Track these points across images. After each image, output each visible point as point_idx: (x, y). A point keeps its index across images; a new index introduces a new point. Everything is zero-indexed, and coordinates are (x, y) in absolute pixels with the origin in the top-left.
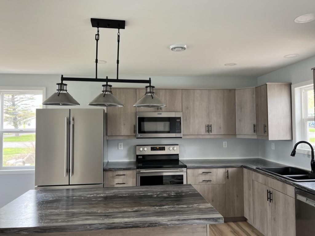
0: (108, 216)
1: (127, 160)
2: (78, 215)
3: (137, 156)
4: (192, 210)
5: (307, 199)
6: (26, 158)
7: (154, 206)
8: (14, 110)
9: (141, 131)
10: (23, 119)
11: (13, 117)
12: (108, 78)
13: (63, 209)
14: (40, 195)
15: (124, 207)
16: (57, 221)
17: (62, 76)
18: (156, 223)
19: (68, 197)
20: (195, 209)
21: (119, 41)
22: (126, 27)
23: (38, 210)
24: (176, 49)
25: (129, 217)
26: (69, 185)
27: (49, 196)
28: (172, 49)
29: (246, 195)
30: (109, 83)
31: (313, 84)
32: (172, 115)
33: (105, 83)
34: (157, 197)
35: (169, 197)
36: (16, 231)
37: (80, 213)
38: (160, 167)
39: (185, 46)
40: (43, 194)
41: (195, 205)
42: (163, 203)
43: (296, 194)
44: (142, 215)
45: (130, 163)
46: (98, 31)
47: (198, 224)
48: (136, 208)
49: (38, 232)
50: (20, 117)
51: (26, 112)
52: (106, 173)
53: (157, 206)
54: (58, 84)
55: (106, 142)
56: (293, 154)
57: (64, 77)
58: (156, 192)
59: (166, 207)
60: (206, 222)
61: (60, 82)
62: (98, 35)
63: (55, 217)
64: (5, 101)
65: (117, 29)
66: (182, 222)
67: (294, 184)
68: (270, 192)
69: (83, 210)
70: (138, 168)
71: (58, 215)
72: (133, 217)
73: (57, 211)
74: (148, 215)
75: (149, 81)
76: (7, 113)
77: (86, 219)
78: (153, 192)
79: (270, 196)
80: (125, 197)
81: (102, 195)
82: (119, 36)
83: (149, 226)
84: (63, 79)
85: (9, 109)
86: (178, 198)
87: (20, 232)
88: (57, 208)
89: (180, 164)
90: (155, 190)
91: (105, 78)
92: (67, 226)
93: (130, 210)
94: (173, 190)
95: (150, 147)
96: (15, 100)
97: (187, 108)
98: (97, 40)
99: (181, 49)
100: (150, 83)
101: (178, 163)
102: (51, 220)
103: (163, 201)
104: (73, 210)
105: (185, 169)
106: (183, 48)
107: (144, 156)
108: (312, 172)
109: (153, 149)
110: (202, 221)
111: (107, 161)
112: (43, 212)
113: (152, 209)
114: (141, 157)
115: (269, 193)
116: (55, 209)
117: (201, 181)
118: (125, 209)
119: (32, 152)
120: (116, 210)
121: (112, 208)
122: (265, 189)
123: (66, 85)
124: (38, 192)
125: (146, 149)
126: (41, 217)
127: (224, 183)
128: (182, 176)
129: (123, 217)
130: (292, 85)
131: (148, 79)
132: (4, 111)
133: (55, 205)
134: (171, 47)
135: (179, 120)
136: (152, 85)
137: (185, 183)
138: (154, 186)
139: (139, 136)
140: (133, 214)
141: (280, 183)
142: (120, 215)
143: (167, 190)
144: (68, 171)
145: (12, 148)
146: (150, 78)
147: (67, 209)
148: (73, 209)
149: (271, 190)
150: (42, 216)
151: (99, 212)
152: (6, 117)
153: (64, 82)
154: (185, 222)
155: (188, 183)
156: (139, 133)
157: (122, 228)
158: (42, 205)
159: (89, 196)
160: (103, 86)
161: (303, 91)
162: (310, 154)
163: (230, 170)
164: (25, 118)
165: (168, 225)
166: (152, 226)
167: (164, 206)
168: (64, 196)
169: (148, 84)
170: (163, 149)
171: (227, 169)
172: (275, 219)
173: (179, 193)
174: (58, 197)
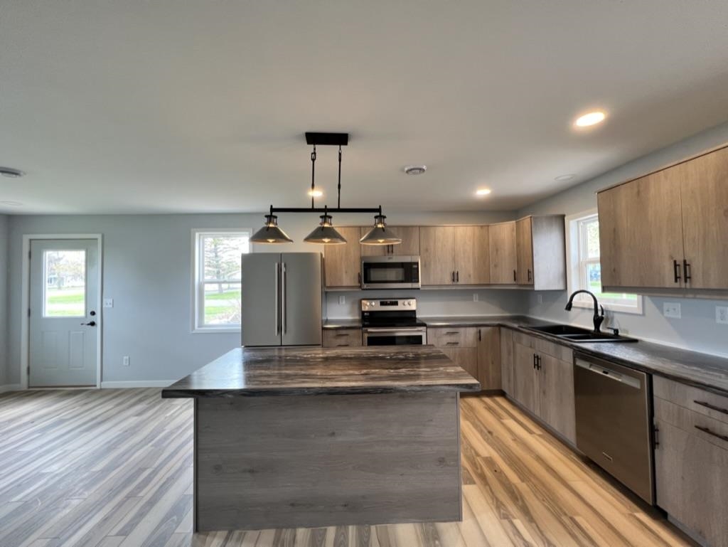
0: (330, 379)
1: (350, 318)
2: (293, 377)
3: (363, 312)
4: (437, 374)
5: (591, 366)
6: (231, 318)
7: (387, 369)
8: (217, 262)
9: (367, 280)
10: (227, 273)
11: (216, 270)
12: (328, 207)
13: (274, 370)
14: (247, 354)
15: (349, 369)
16: (268, 383)
17: (272, 206)
18: (392, 389)
19: (280, 357)
20: (441, 373)
21: (340, 160)
22: (349, 143)
23: (245, 370)
24: (413, 171)
25: (356, 381)
26: (281, 346)
27: (259, 355)
28: (407, 172)
29: (504, 361)
30: (328, 214)
31: (597, 214)
32: (408, 259)
33: (323, 214)
34: (391, 359)
35: (406, 359)
36: (219, 393)
37: (296, 375)
38: (393, 326)
39: (424, 167)
40: (251, 353)
41: (441, 369)
42: (399, 366)
43: (574, 358)
44: (373, 379)
45: (353, 321)
46: (315, 149)
47: (447, 391)
48: (365, 371)
49: (245, 395)
50: (223, 270)
51: (230, 264)
52: (325, 332)
53: (392, 369)
54: (266, 216)
55: (324, 295)
56: (569, 307)
57: (274, 207)
58: (390, 353)
59: (403, 370)
60: (457, 389)
61: (269, 214)
62: (315, 153)
63: (266, 379)
64: (207, 251)
65: (338, 146)
66: (425, 389)
67: (572, 345)
68: (538, 357)
69: (299, 372)
70: (364, 326)
71: (269, 376)
72: (361, 381)
73: (268, 372)
74: (381, 379)
75: (379, 210)
76: (209, 266)
77: (304, 382)
78: (386, 353)
79: (538, 362)
80: (351, 358)
81: (321, 356)
82: (340, 154)
83: (382, 392)
84: (273, 210)
85: (212, 261)
86: (416, 360)
87: (224, 395)
88: (269, 369)
89: (418, 322)
90: (388, 351)
91: (324, 207)
92: (281, 388)
93: (356, 373)
94: (410, 351)
95: (379, 302)
96: (218, 250)
97: (427, 250)
98: (313, 160)
99: (418, 171)
100: (380, 212)
101: (415, 321)
102: (261, 381)
103: (398, 363)
104: (287, 372)
105: (423, 328)
106: (421, 170)
107: (371, 313)
108: (595, 331)
109: (382, 304)
110: (451, 388)
111: (325, 318)
112: (252, 372)
113: (386, 372)
114: (368, 314)
115: (536, 359)
116: (266, 370)
117: (445, 343)
118: (351, 372)
119: (237, 311)
120: (340, 373)
121: (335, 369)
122: (531, 352)
123: (276, 217)
124: (244, 351)
125: (373, 304)
126: (248, 379)
127: (475, 346)
128: (421, 337)
129: (349, 381)
130: (566, 218)
131: (378, 207)
132: (206, 264)
133: (264, 365)
134: (406, 169)
135: (415, 266)
136: (382, 214)
137: (424, 342)
138: (386, 347)
139: (365, 286)
140: (361, 377)
141: (552, 345)
142: (345, 378)
143: (403, 351)
144: (279, 329)
145: (214, 307)
146: (380, 207)
147: (279, 370)
148: (287, 370)
149: (539, 354)
150: (251, 377)
151: (319, 374)
152: (208, 270)
153: (274, 214)
154: (429, 388)
155: (428, 343)
156: (365, 282)
157: (348, 393)
158: (249, 364)
159: (305, 356)
160: (322, 217)
161: (582, 224)
162: (593, 307)
163: (483, 329)
164: (230, 272)
165: (406, 392)
166: (387, 393)
167: (400, 368)
168: (275, 356)
169: (378, 214)
170: (396, 304)
171: (479, 328)
172: (544, 393)
173: (419, 355)
174: (270, 356)
